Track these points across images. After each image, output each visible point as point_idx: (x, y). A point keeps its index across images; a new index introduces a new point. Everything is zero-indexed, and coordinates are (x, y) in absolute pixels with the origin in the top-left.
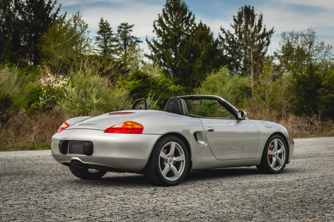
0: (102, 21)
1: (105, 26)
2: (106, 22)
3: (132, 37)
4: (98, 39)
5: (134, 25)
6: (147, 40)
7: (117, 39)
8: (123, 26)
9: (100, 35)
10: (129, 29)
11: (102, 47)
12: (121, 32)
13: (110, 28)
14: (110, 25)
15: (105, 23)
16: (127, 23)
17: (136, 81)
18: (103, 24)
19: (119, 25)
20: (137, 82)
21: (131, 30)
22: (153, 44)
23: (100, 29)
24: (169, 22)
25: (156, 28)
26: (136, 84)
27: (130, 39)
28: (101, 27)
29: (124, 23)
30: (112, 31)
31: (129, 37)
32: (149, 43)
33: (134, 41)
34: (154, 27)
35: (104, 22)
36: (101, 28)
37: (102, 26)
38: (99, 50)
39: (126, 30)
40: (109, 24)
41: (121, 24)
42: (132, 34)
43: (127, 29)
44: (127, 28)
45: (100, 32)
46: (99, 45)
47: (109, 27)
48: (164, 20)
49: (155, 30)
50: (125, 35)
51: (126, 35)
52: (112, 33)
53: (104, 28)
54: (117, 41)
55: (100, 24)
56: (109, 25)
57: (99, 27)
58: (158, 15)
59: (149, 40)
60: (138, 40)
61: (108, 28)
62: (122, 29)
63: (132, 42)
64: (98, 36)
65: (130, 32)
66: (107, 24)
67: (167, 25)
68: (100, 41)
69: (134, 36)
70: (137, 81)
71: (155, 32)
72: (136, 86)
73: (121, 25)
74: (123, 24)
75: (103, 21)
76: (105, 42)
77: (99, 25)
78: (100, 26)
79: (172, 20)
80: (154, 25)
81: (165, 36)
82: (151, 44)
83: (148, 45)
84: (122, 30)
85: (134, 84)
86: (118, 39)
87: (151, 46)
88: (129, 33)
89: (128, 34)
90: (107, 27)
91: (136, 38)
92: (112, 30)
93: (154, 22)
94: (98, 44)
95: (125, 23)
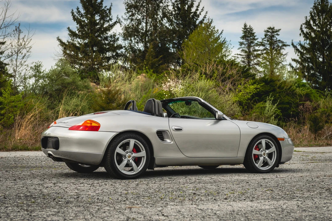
0: (245, 26)
1: (248, 31)
2: (250, 27)
3: (279, 40)
4: (241, 44)
5: (280, 29)
6: (293, 44)
7: (263, 43)
8: (270, 30)
9: (244, 40)
10: (275, 34)
11: (246, 52)
12: (267, 37)
13: (254, 33)
14: (254, 30)
15: (248, 28)
16: (274, 28)
17: (257, 85)
18: (246, 29)
19: (266, 29)
21: (278, 35)
22: (299, 47)
23: (244, 34)
24: (316, 25)
25: (302, 31)
26: (258, 88)
27: (277, 44)
28: (245, 32)
29: (271, 27)
30: (256, 36)
31: (276, 41)
32: (295, 47)
33: (280, 45)
34: (301, 30)
35: (248, 27)
36: (245, 33)
37: (246, 31)
38: (243, 55)
39: (273, 34)
40: (253, 29)
41: (268, 28)
42: (278, 38)
43: (274, 33)
44: (273, 32)
45: (243, 37)
46: (243, 50)
47: (253, 32)
48: (312, 23)
49: (302, 33)
50: (271, 39)
51: (273, 39)
52: (256, 38)
53: (248, 34)
54: (264, 45)
55: (244, 29)
56: (253, 30)
57: (242, 32)
58: (305, 18)
59: (295, 44)
60: (285, 44)
61: (252, 33)
62: (269, 34)
63: (278, 46)
64: (242, 41)
65: (277, 36)
66: (250, 29)
67: (315, 28)
68: (243, 46)
69: (281, 40)
70: (259, 85)
71: (302, 35)
72: (258, 90)
73: (268, 30)
74: (269, 28)
75: (247, 26)
76: (249, 46)
77: (243, 30)
78: (243, 31)
79: (319, 23)
80: (301, 29)
81: (311, 39)
82: (297, 48)
83: (294, 49)
84: (269, 35)
85: (256, 89)
86: (264, 43)
87: (297, 50)
88: (275, 37)
89: (275, 38)
90: (251, 32)
91: (283, 42)
92: (255, 35)
93: (302, 26)
94: (241, 49)
95: (272, 27)
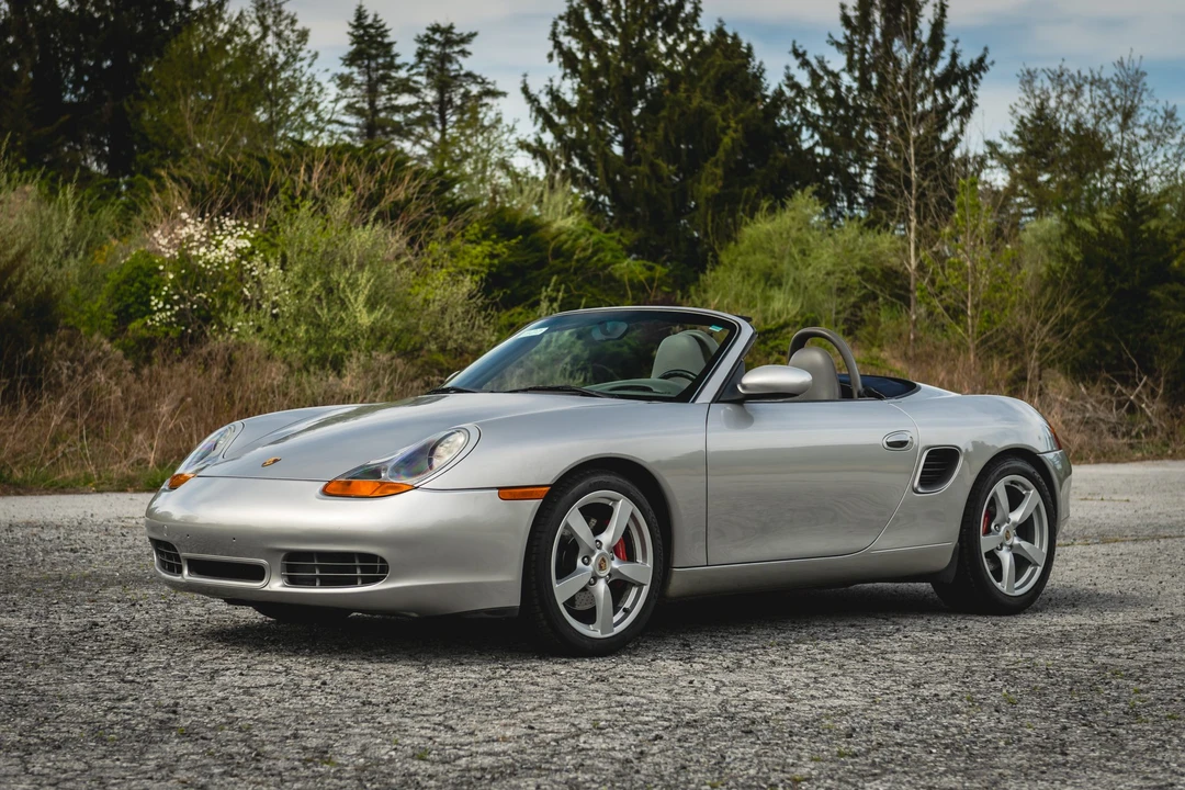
0: (360, 15)
1: (371, 36)
2: (375, 20)
3: (469, 75)
4: (345, 81)
5: (475, 34)
6: (525, 90)
7: (411, 84)
8: (437, 36)
9: (355, 69)
10: (456, 49)
11: (360, 112)
12: (427, 59)
13: (391, 44)
14: (389, 33)
15: (371, 26)
16: (451, 27)
17: (496, 242)
18: (365, 28)
19: (423, 32)
20: (500, 248)
21: (464, 53)
22: (545, 101)
23: (355, 46)
24: (606, 25)
25: (558, 45)
26: (497, 256)
27: (461, 86)
28: (358, 40)
29: (438, 25)
30: (397, 55)
31: (455, 77)
32: (532, 99)
33: (475, 90)
34: (554, 39)
35: (369, 21)
36: (358, 43)
37: (362, 36)
38: (349, 125)
39: (447, 51)
40: (387, 27)
41: (428, 29)
42: (467, 64)
43: (451, 47)
44: (449, 42)
45: (351, 60)
46: (350, 108)
47: (386, 40)
48: (588, 16)
49: (556, 52)
50: (442, 69)
51: (447, 70)
52: (398, 61)
53: (369, 44)
54: (414, 91)
55: (354, 27)
56: (386, 31)
57: (348, 39)
59: (533, 90)
60: (489, 86)
61: (381, 43)
62: (433, 48)
63: (466, 95)
64: (346, 71)
65: (460, 59)
66: (377, 28)
67: (598, 33)
68: (350, 91)
69: (477, 73)
70: (500, 245)
71: (557, 60)
72: (496, 261)
73: (430, 33)
74: (436, 29)
75: (366, 17)
76: (372, 91)
77: (351, 30)
78: (352, 34)
79: (616, 16)
80: (554, 35)
81: (589, 76)
82: (539, 103)
83: (529, 105)
84: (431, 52)
85: (492, 256)
86: (415, 82)
87: (540, 111)
88: (457, 62)
89: (456, 67)
90: (379, 39)
91: (483, 82)
92: (395, 49)
93: (555, 24)
94: (343, 103)
95: (444, 24)
